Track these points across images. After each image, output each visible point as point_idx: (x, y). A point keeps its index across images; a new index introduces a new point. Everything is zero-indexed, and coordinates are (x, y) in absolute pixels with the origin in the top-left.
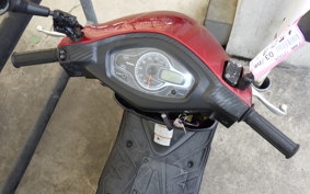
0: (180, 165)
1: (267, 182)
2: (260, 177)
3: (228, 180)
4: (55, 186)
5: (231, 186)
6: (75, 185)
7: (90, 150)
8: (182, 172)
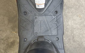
0: (52, 14)
1: (82, 8)
2: (79, 7)
3: (68, 12)
4: (3, 39)
5: (69, 14)
6: (10, 36)
7: (10, 21)
8: (54, 17)
